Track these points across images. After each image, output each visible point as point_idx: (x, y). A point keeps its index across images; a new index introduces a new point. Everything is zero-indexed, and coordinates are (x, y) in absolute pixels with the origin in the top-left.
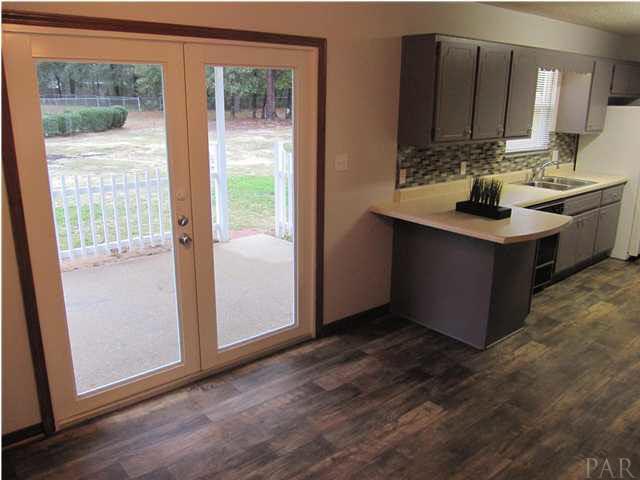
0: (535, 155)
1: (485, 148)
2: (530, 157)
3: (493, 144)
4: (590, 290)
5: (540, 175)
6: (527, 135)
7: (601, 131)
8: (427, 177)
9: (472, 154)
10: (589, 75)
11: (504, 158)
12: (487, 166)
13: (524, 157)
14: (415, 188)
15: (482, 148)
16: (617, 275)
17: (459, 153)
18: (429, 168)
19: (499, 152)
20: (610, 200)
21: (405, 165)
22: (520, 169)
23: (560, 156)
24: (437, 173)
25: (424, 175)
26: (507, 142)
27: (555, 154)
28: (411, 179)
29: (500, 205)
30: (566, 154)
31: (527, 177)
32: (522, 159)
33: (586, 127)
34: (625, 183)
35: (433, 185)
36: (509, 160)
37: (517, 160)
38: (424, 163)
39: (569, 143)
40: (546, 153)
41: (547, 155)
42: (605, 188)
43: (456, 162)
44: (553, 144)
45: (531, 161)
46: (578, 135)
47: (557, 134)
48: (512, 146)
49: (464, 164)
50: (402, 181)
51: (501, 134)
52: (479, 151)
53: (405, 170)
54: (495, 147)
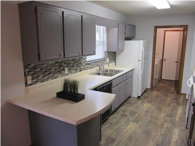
0: (100, 61)
1: (76, 60)
2: (98, 62)
3: (80, 58)
4: (126, 116)
5: (102, 69)
6: (94, 54)
7: (123, 50)
8: (45, 78)
9: (70, 64)
10: (117, 29)
11: (86, 64)
12: (78, 68)
13: (95, 62)
14: (39, 84)
15: (75, 60)
16: (135, 106)
17: (63, 64)
18: (47, 73)
19: (83, 61)
20: (129, 77)
21: (30, 73)
22: (94, 67)
23: (110, 60)
24: (52, 75)
25: (43, 77)
26: (87, 57)
27: (108, 60)
28: (35, 80)
29: (78, 92)
30: (112, 59)
31: (97, 70)
32: (94, 63)
33: (118, 49)
34: (134, 69)
35: (50, 81)
36: (89, 64)
37: (92, 64)
38: (43, 71)
39: (112, 55)
40: (104, 60)
41: (104, 61)
42: (127, 73)
43: (62, 68)
44: (106, 56)
45: (98, 63)
46: (116, 52)
47: (108, 52)
48: (89, 58)
49: (66, 68)
50: (29, 82)
51: (81, 54)
52: (74, 62)
53: (30, 76)
54: (81, 59)
